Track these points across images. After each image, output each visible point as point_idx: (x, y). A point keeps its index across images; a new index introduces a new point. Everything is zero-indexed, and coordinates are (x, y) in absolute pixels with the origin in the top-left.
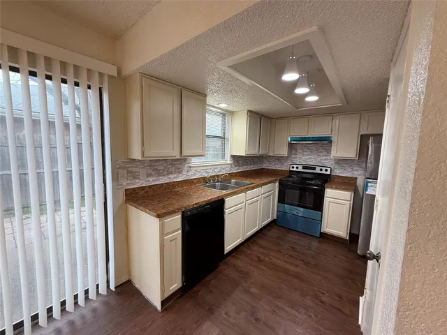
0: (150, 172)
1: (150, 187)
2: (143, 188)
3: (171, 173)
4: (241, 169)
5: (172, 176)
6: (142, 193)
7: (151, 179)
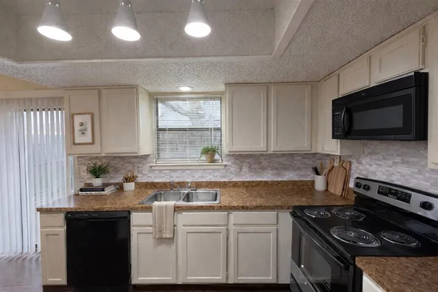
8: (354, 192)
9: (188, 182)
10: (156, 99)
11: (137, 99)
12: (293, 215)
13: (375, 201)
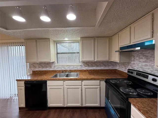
0: (40, 66)
1: (39, 71)
2: (37, 71)
3: (47, 67)
4: (85, 68)
5: (48, 68)
6: (37, 72)
7: (40, 69)
8: (127, 74)
9: (68, 70)
10: (56, 43)
11: (49, 43)
12: (106, 82)
13: (135, 77)
